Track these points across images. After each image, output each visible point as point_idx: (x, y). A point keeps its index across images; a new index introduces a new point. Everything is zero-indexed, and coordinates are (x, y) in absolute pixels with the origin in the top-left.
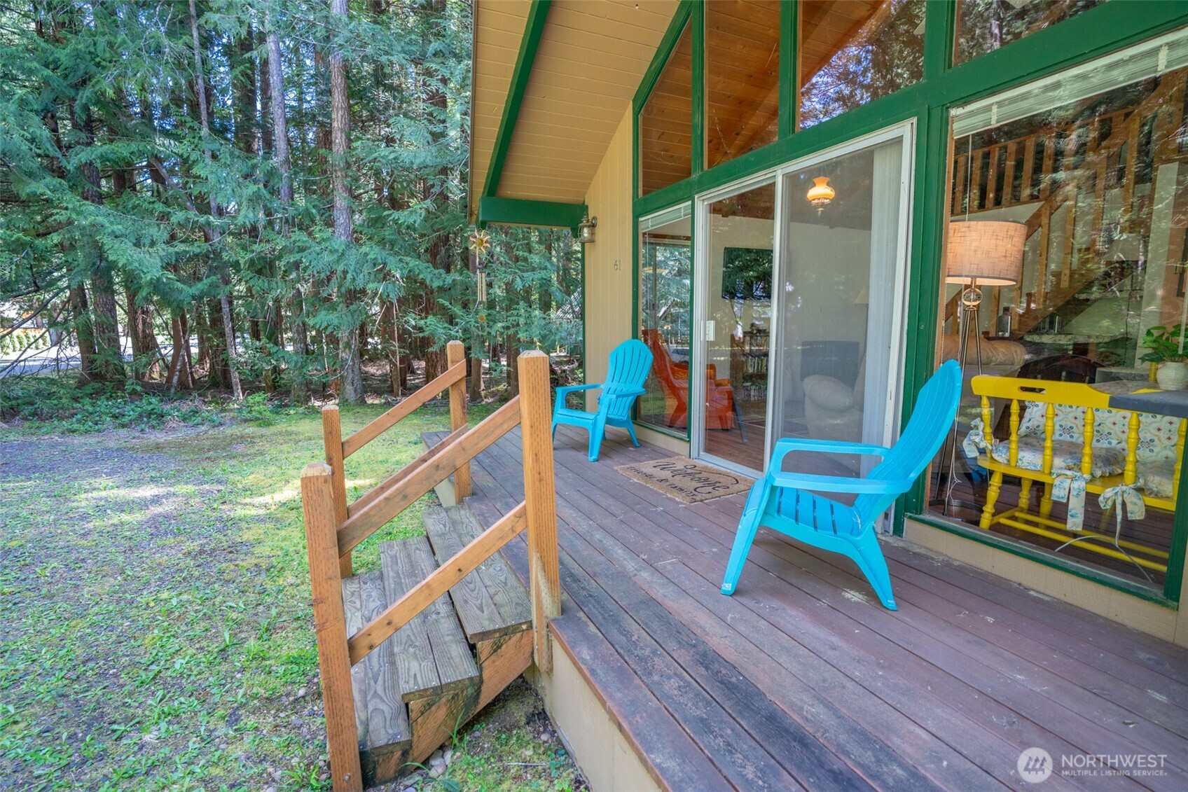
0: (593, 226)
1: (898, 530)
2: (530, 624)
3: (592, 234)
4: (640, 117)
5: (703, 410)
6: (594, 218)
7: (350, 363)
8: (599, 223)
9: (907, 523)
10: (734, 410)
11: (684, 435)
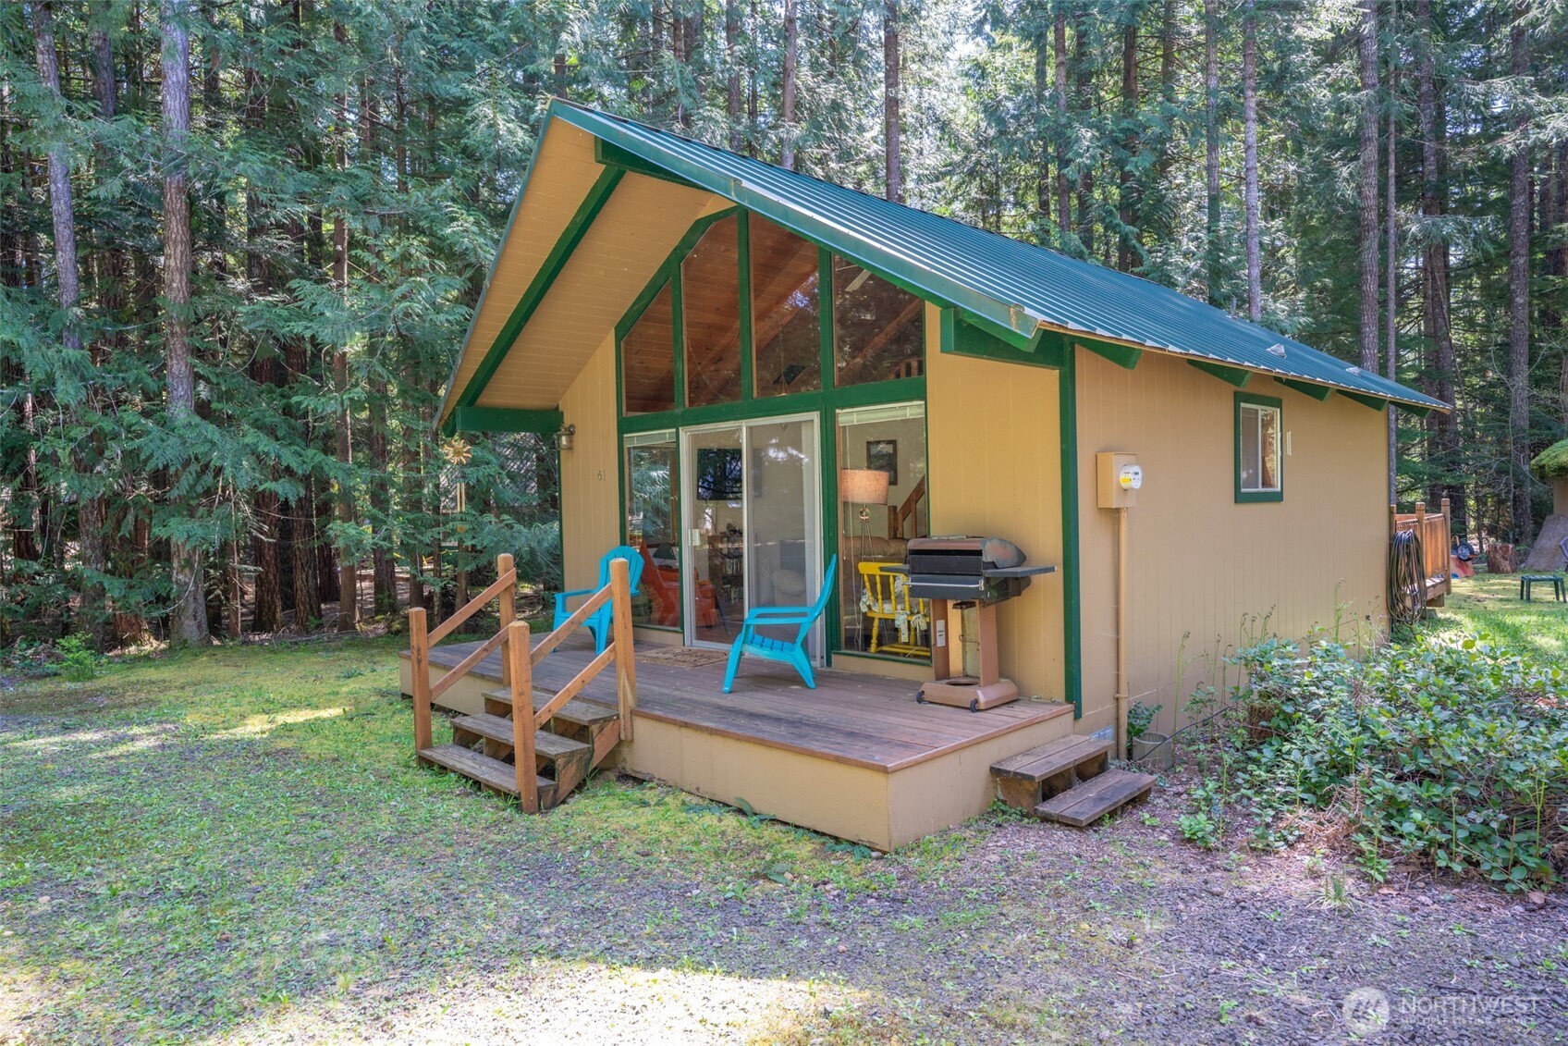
0: (572, 434)
1: (829, 663)
2: (618, 716)
3: (570, 441)
4: (622, 345)
5: (693, 604)
6: (572, 426)
7: (191, 587)
8: (578, 431)
9: (833, 657)
10: (717, 607)
11: (678, 629)
